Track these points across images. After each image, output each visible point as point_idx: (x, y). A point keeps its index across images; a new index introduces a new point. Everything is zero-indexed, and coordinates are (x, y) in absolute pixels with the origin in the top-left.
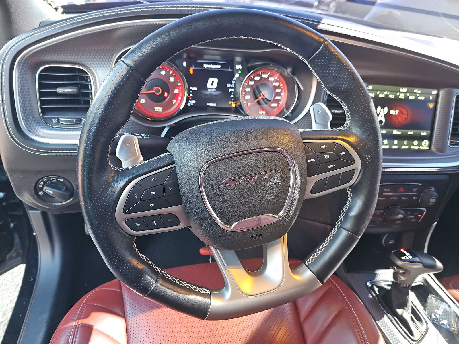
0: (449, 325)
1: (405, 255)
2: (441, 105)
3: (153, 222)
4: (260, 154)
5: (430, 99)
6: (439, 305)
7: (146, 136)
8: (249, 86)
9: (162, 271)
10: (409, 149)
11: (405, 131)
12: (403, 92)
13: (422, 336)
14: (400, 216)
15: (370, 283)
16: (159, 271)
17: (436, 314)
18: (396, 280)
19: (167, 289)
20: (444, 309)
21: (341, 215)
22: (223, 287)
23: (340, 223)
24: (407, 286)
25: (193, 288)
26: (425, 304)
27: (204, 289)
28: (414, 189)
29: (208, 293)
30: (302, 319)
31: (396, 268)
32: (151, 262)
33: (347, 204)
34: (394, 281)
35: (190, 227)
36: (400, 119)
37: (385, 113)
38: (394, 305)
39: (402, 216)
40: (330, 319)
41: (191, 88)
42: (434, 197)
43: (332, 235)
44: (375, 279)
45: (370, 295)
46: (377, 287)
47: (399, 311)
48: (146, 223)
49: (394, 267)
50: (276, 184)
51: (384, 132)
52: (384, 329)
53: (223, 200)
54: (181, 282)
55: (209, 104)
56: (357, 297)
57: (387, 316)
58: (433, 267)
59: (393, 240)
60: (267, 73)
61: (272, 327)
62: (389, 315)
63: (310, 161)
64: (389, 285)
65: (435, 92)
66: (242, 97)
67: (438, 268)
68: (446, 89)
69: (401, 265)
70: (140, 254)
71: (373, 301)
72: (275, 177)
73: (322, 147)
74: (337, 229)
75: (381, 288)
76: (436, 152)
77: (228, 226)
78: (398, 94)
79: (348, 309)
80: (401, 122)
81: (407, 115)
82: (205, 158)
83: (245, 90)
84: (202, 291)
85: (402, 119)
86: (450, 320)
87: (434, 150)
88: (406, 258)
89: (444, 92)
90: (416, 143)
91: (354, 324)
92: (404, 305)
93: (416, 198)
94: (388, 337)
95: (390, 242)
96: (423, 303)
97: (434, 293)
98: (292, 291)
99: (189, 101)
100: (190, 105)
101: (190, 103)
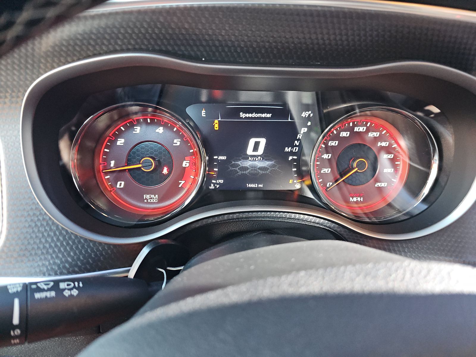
8: (328, 149)
41: (214, 157)
55: (249, 185)
60: (365, 123)
66: (316, 171)
99: (213, 181)
100: (213, 188)
101: (214, 184)
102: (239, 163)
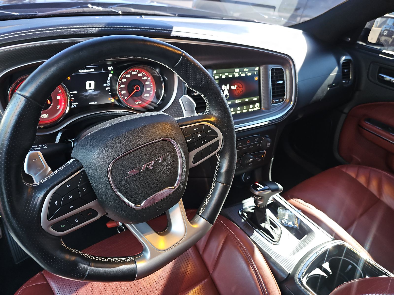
0: (293, 224)
1: (259, 186)
2: (262, 78)
3: (75, 220)
4: (153, 145)
5: (255, 74)
6: (285, 213)
7: (44, 146)
8: (123, 83)
9: (91, 256)
10: (248, 112)
11: (243, 99)
12: (237, 72)
13: (279, 237)
14: (251, 160)
15: (241, 211)
16: (89, 257)
17: (284, 220)
18: (256, 205)
19: (99, 268)
20: (289, 215)
21: (216, 173)
22: (143, 251)
23: (216, 179)
24: (264, 206)
25: (119, 260)
26: (277, 215)
27: (128, 258)
28: (256, 139)
29: (133, 260)
30: (201, 253)
31: (255, 197)
32: (80, 252)
33: (218, 165)
34: (256, 206)
35: (107, 214)
36: (238, 92)
37: (228, 89)
38: (259, 222)
39: (252, 160)
40: (221, 246)
41: (71, 92)
42: (269, 142)
43: (212, 189)
44: (243, 208)
45: (242, 219)
46: (246, 212)
47: (263, 225)
48: (70, 222)
49: (254, 197)
50: (168, 165)
51: (230, 103)
52: (256, 240)
53: (130, 187)
54: (108, 259)
55: (90, 103)
56: (235, 224)
57: (256, 231)
58: (277, 190)
59: (249, 176)
60: (135, 70)
61: (182, 266)
62: (257, 230)
63: (189, 141)
64: (253, 209)
65: (257, 69)
66: (119, 93)
67: (280, 189)
68: (264, 66)
69: (258, 194)
70: (69, 249)
71: (245, 224)
72: (167, 159)
73: (195, 129)
74: (215, 184)
75: (248, 213)
76: (265, 110)
77: (139, 206)
78: (234, 74)
79: (231, 235)
80: (239, 94)
81: (243, 88)
82: (109, 159)
83: (120, 87)
84: (128, 260)
85: (240, 91)
86: (293, 221)
87: (264, 109)
88: (260, 188)
89: (263, 68)
90: (251, 106)
91: (236, 244)
92: (264, 220)
93: (259, 145)
94: (259, 245)
95: (248, 178)
96: (275, 214)
97: (280, 206)
98: (194, 237)
99: (72, 104)
100: (73, 107)
101: (73, 105)
102: (83, 94)
